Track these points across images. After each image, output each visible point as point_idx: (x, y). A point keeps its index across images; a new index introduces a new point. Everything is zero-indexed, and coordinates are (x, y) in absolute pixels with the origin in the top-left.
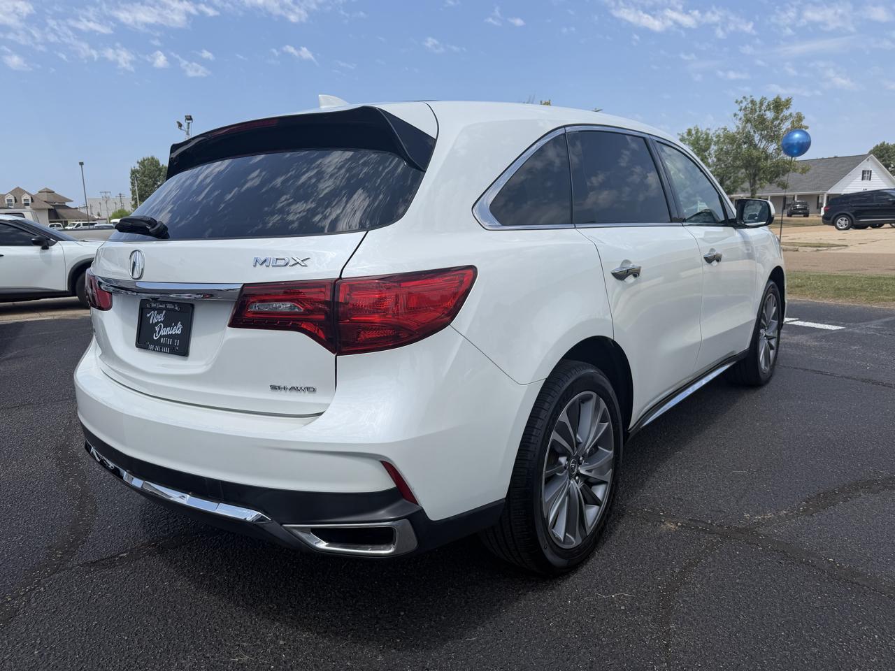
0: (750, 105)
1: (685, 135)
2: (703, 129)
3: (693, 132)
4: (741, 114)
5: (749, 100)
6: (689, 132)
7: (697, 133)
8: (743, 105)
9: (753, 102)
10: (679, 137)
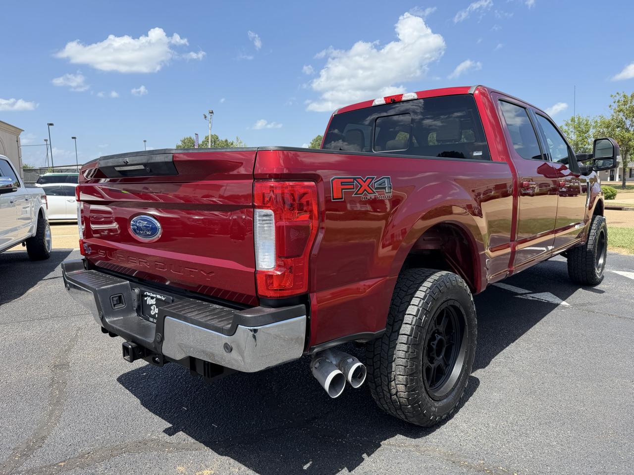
0: (623, 99)
1: (570, 122)
2: (584, 117)
3: (576, 120)
4: (615, 106)
5: (622, 95)
6: (573, 120)
7: (579, 119)
8: (617, 99)
9: (624, 96)
10: (565, 123)
